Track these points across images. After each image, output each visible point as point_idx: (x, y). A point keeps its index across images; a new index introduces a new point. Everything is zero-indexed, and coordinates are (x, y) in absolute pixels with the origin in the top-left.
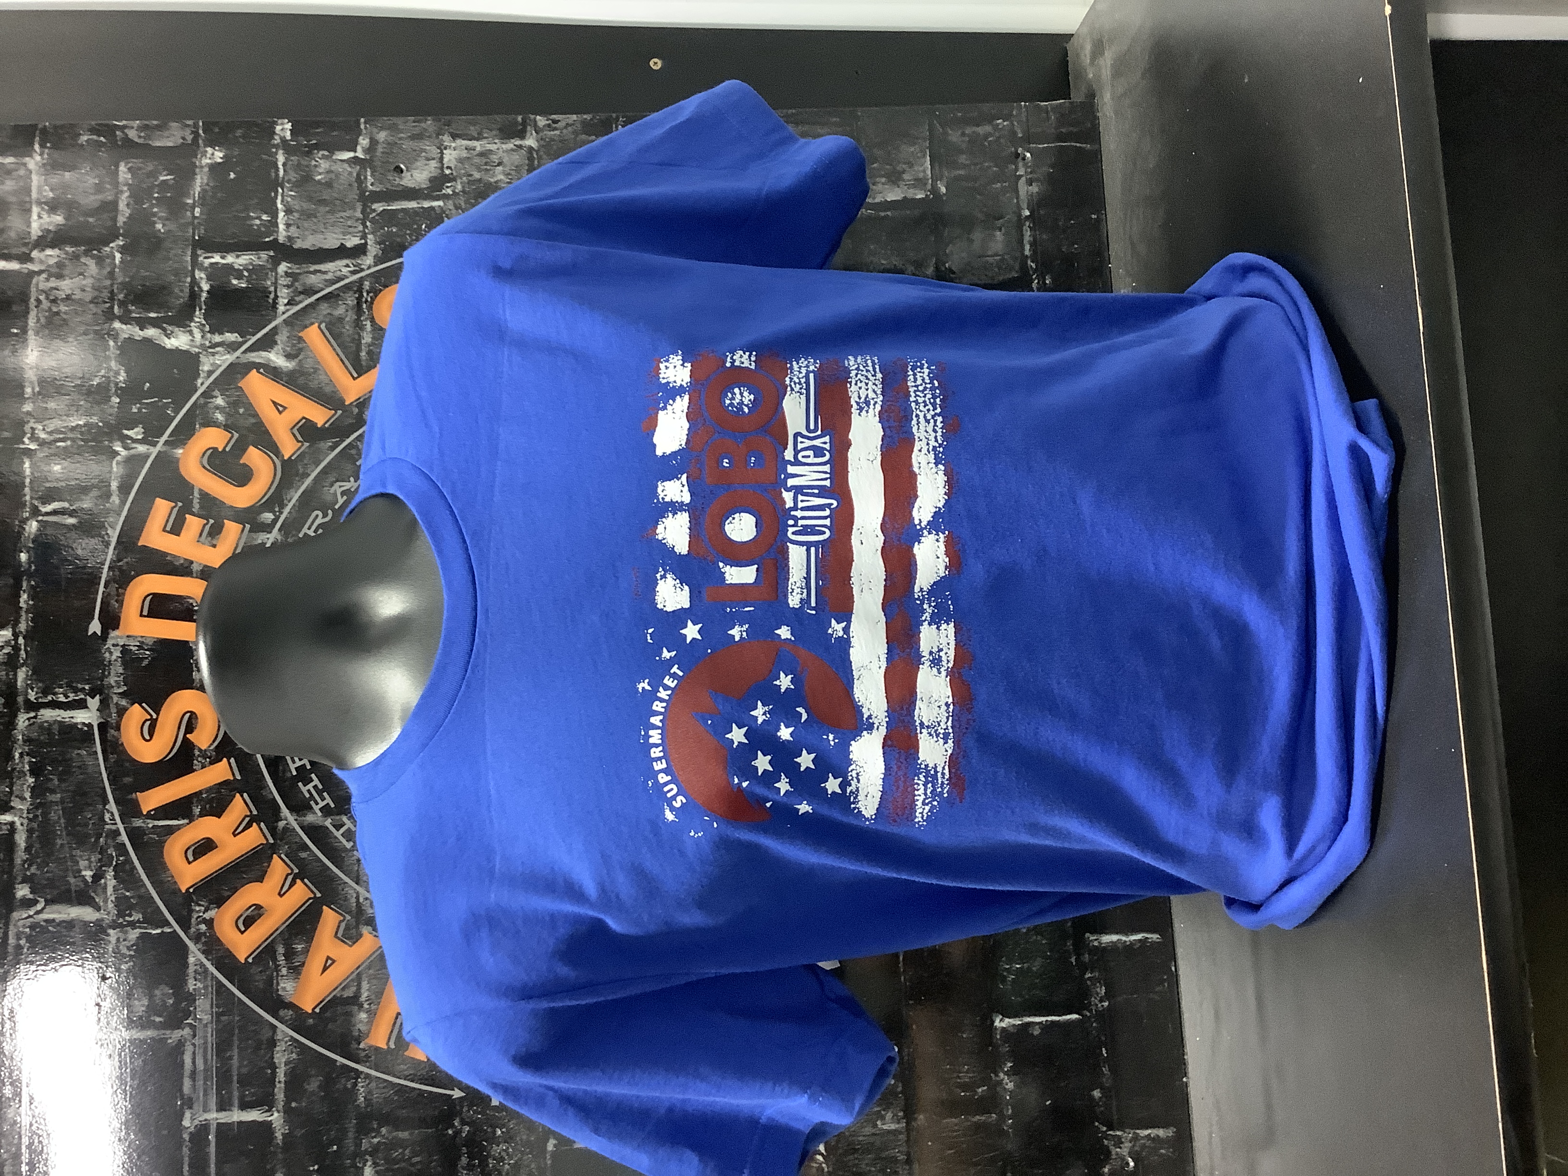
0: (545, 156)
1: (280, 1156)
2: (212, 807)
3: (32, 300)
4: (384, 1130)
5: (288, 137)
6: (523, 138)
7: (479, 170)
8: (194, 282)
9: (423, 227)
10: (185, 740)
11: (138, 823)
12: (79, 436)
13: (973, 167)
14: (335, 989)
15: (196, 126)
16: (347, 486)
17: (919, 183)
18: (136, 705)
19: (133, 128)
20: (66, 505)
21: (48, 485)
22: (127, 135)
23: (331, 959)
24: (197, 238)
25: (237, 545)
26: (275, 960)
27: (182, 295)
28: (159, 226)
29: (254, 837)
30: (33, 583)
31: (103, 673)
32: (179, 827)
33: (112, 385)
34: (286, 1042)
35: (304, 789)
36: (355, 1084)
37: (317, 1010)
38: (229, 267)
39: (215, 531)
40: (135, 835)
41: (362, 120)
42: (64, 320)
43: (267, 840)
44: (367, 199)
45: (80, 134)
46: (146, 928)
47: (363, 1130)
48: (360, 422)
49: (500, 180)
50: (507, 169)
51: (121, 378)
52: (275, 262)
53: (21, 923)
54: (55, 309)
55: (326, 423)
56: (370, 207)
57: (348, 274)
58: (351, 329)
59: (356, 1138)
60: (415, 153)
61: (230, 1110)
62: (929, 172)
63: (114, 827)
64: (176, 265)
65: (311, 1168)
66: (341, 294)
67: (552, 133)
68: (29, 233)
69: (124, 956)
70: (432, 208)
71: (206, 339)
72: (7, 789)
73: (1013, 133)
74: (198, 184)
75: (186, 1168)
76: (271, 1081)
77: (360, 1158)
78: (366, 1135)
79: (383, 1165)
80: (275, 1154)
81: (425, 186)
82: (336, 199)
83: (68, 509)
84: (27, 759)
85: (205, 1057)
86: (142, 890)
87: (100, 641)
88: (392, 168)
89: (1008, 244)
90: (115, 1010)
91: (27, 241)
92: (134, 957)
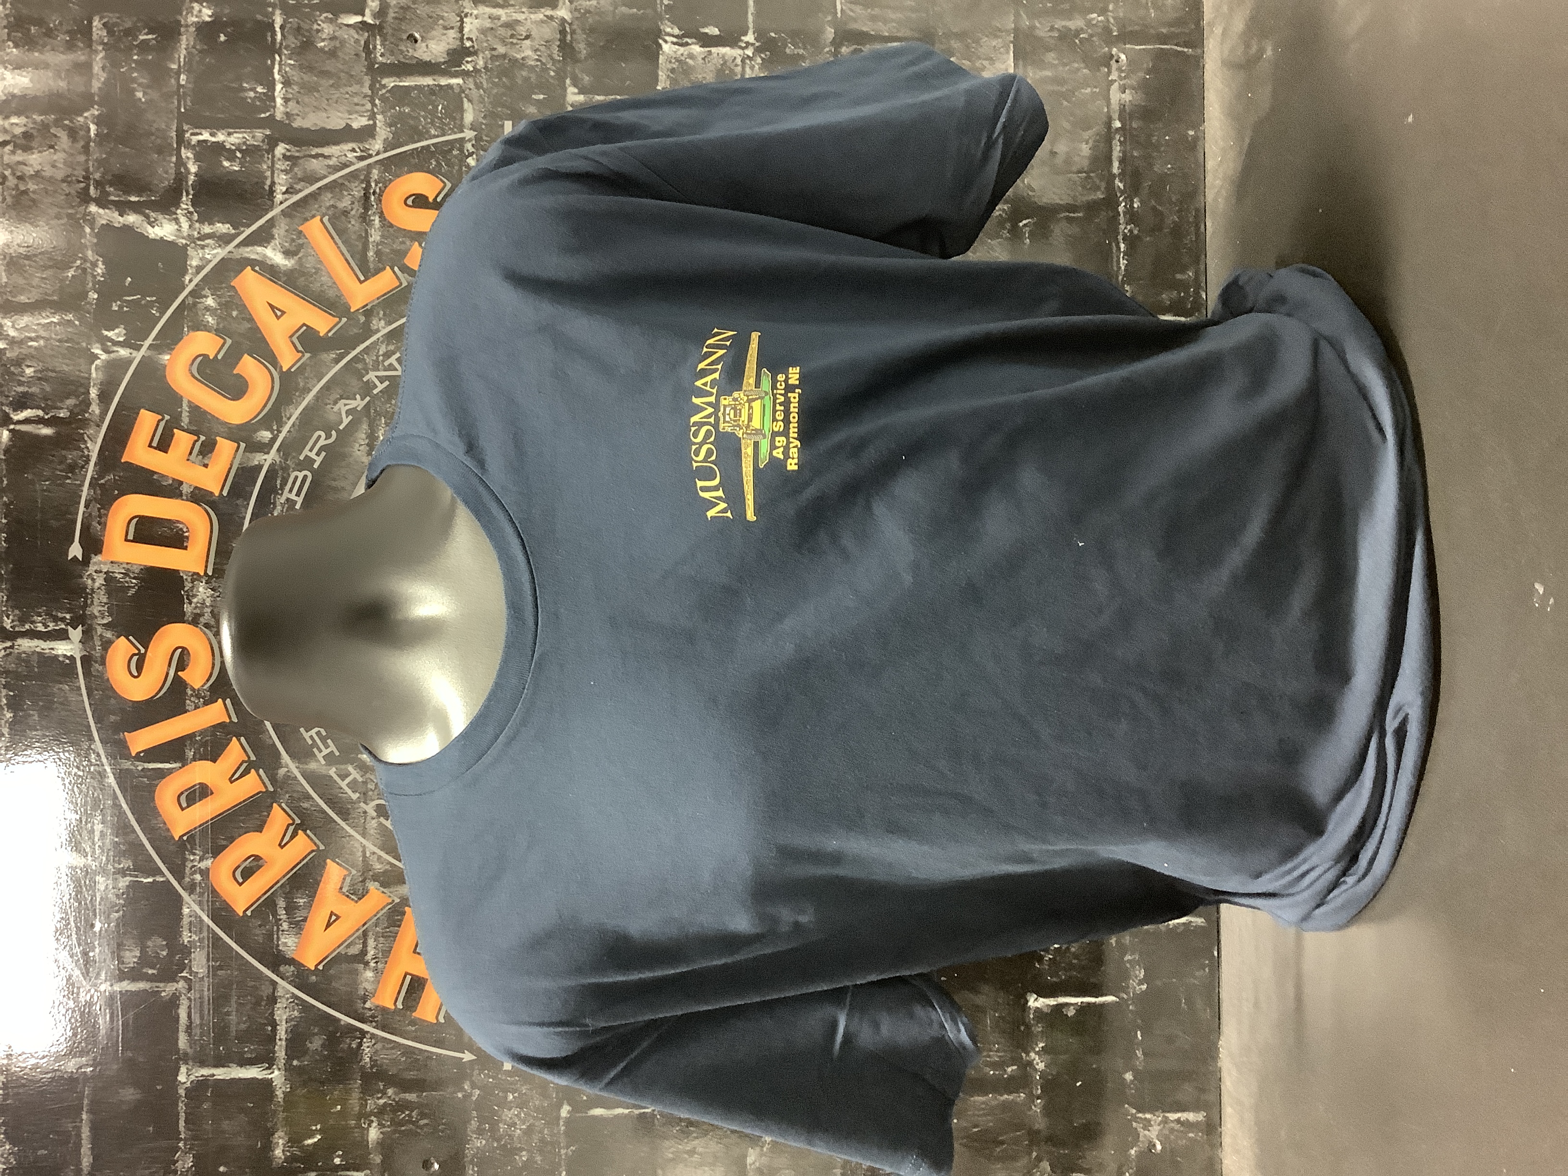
0: (579, 31)
1: (282, 1115)
4: (390, 1092)
6: (554, 6)
7: (503, 41)
8: (181, 163)
9: (440, 108)
10: (176, 677)
11: (127, 765)
12: (54, 336)
13: (1061, 68)
14: (339, 947)
16: (352, 404)
18: (122, 637)
20: (40, 413)
21: (20, 389)
23: (335, 915)
24: (183, 110)
25: (231, 465)
26: (275, 914)
27: (166, 177)
30: (6, 499)
31: (85, 602)
32: (170, 771)
33: (89, 278)
34: (288, 999)
35: (306, 735)
36: (360, 1045)
37: (320, 967)
38: (219, 147)
39: (207, 449)
40: (122, 777)
42: (33, 201)
43: (266, 787)
44: (377, 71)
46: (136, 876)
47: (367, 1090)
48: (368, 332)
49: (529, 56)
50: (536, 43)
51: (99, 271)
52: (272, 142)
54: (22, 188)
55: (330, 331)
56: (380, 82)
57: (354, 160)
58: (357, 225)
59: (361, 1099)
60: (431, 20)
61: (229, 1067)
63: (100, 769)
64: (159, 141)
65: (314, 1128)
66: (347, 183)
67: (587, 3)
69: (116, 905)
70: (450, 86)
71: (195, 229)
73: (1107, 30)
74: (184, 46)
75: (182, 1123)
76: (272, 1039)
77: (365, 1119)
78: (372, 1095)
79: (388, 1127)
80: (275, 1111)
81: (443, 60)
82: (342, 71)
83: (43, 417)
84: (4, 692)
85: (201, 1011)
86: (133, 836)
87: (80, 567)
88: (405, 37)
89: (1094, 159)
90: (105, 961)
92: (124, 906)
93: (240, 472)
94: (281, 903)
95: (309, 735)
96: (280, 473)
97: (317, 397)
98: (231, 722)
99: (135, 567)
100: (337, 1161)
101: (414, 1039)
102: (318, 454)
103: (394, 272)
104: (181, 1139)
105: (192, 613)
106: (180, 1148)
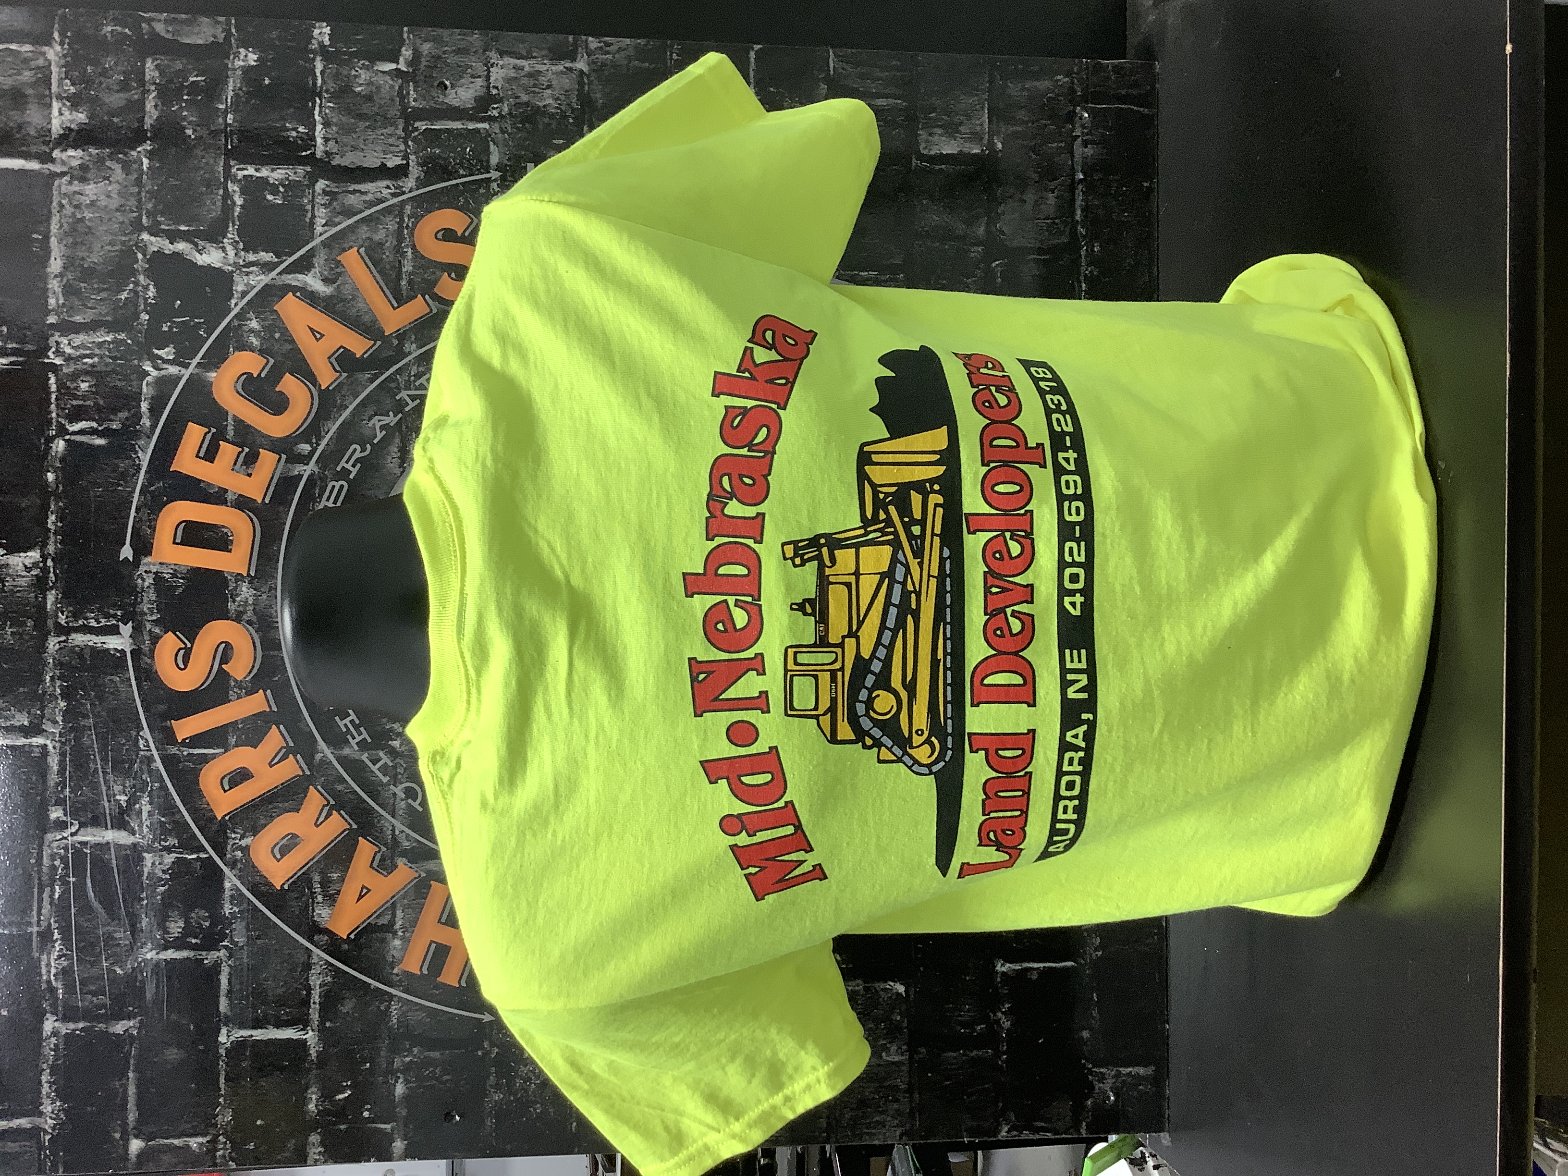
0: (596, 82)
1: (315, 1072)
2: (247, 736)
3: (55, 204)
4: (415, 1050)
5: (327, 41)
6: (574, 60)
7: (526, 90)
8: (227, 195)
9: (468, 150)
11: (174, 750)
12: (107, 353)
13: (1030, 125)
15: (228, 24)
16: (386, 420)
17: (976, 137)
19: (160, 21)
20: (95, 425)
21: (75, 403)
22: (153, 27)
23: (367, 888)
24: (230, 147)
27: (213, 209)
29: (290, 768)
30: (61, 504)
31: (136, 599)
32: (214, 756)
33: (141, 300)
34: (321, 966)
35: (341, 724)
36: (388, 1007)
37: (352, 936)
38: (265, 180)
39: (251, 460)
40: (168, 761)
41: (405, 29)
42: (89, 228)
43: (303, 771)
44: (410, 116)
45: (103, 24)
46: (181, 853)
47: (395, 1050)
48: (401, 354)
49: (550, 104)
50: (556, 92)
51: (151, 294)
52: (313, 178)
53: (55, 844)
54: (79, 216)
55: (365, 353)
56: (413, 125)
57: (389, 197)
59: (389, 1057)
60: (460, 69)
61: (265, 1028)
62: (986, 126)
63: (148, 754)
64: (207, 175)
65: (345, 1084)
67: (604, 56)
68: (50, 131)
69: (163, 880)
70: (477, 131)
71: (240, 257)
72: (38, 712)
73: (1072, 91)
74: (231, 88)
75: (222, 1080)
76: (306, 1002)
77: (392, 1075)
78: (399, 1054)
79: (413, 1082)
80: (310, 1069)
81: (470, 106)
82: (377, 114)
83: (97, 429)
84: (58, 683)
85: (241, 976)
86: (178, 816)
87: (132, 567)
88: (436, 84)
89: (1059, 207)
90: (151, 931)
91: (48, 139)
92: (170, 880)
94: (317, 878)
97: (353, 414)
100: (366, 1114)
102: (354, 466)
103: (425, 300)
104: (221, 1095)
105: (236, 610)
106: (220, 1103)
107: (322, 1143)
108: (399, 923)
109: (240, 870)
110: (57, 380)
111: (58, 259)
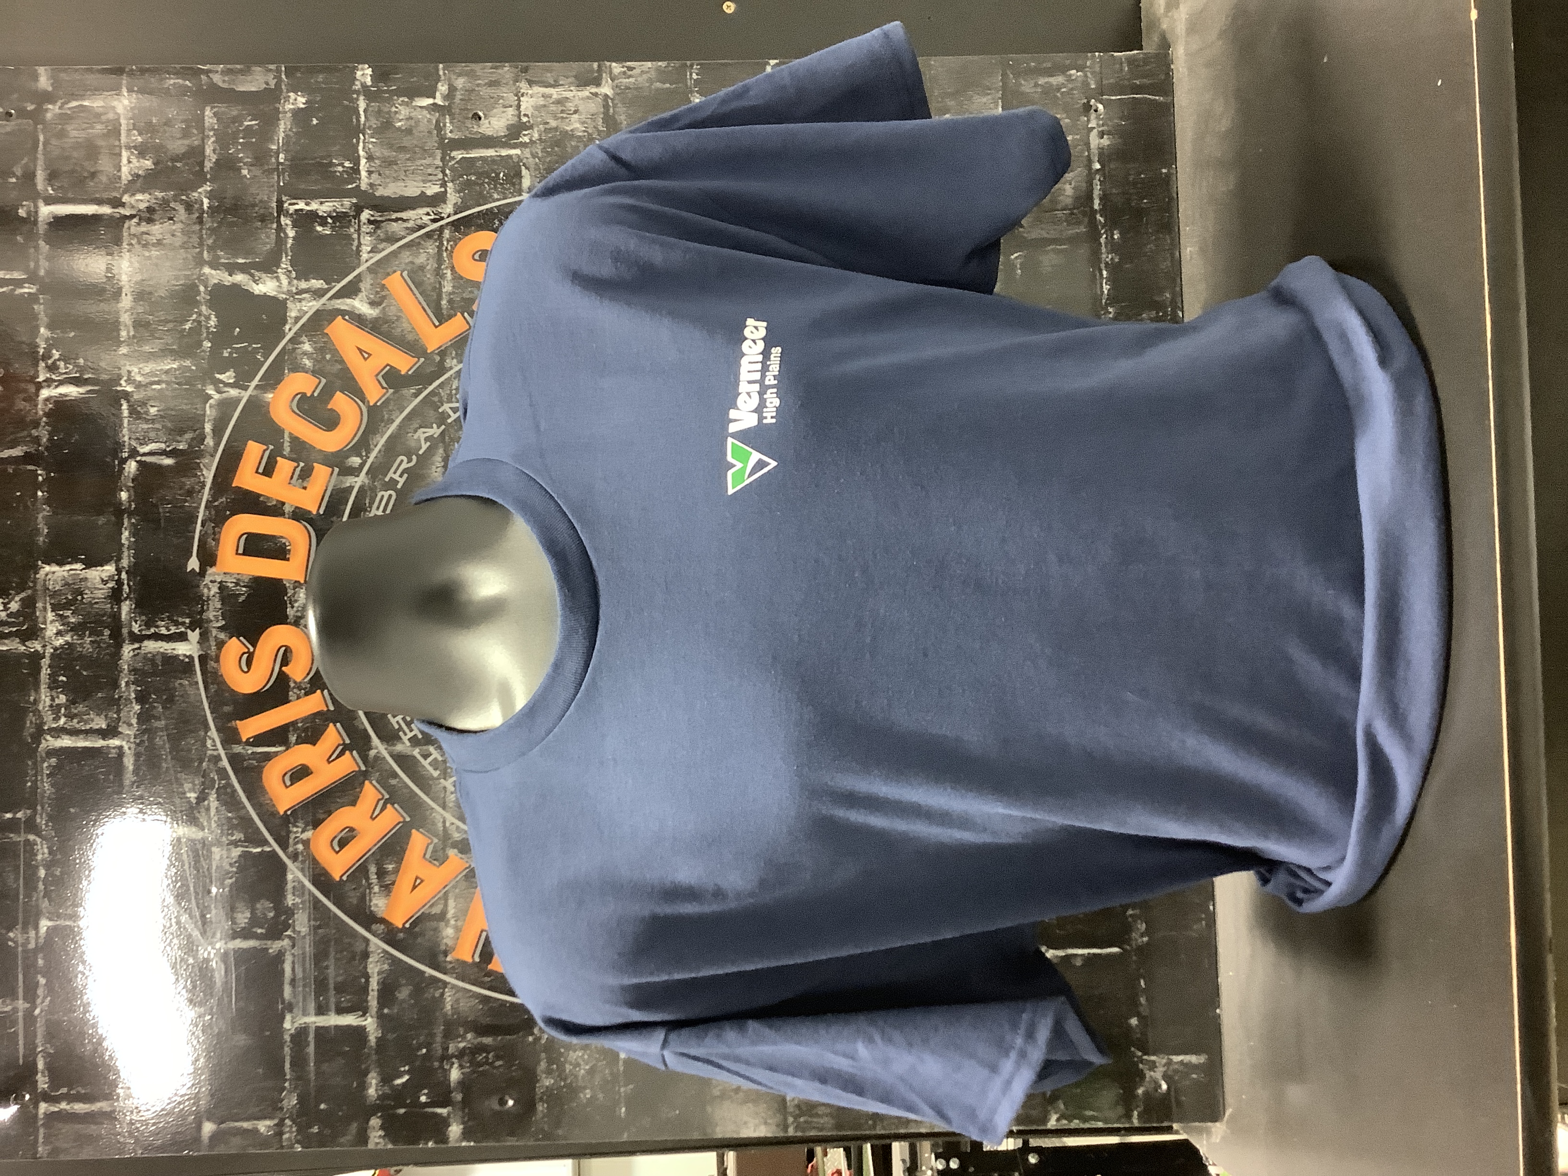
0: (619, 105)
1: (374, 1057)
3: (125, 245)
4: (469, 1036)
5: (369, 83)
6: (598, 85)
7: (555, 116)
8: (280, 228)
9: (501, 175)
10: (281, 673)
11: (238, 749)
12: (174, 380)
14: (424, 906)
15: (278, 71)
16: (430, 432)
18: (234, 638)
19: (217, 72)
20: (163, 446)
21: (146, 426)
22: (211, 79)
24: (282, 184)
26: (367, 879)
27: (267, 242)
28: (245, 172)
29: (348, 764)
30: (133, 521)
31: (202, 607)
32: (276, 754)
33: (204, 331)
34: (379, 954)
35: (393, 721)
36: (442, 994)
37: (407, 925)
38: (313, 215)
39: (306, 474)
40: (234, 759)
41: (441, 66)
42: (157, 265)
43: (359, 767)
44: (447, 146)
45: (166, 78)
46: (247, 847)
47: (449, 1034)
48: (442, 369)
49: (577, 128)
50: (583, 116)
51: (212, 323)
52: (358, 209)
54: (147, 254)
55: (409, 370)
56: (450, 155)
57: (429, 222)
59: (444, 1042)
60: (492, 100)
61: (326, 1014)
63: (215, 753)
64: (262, 211)
65: (402, 1069)
66: (422, 242)
67: (627, 80)
68: (120, 178)
69: (230, 872)
70: (510, 157)
71: (293, 285)
72: (115, 716)
73: (1086, 84)
74: (282, 130)
75: (287, 1066)
76: (365, 989)
77: (448, 1060)
78: (453, 1040)
79: (468, 1067)
80: (369, 1055)
81: (503, 135)
82: (416, 146)
83: (165, 450)
84: (133, 687)
85: (304, 965)
86: (243, 812)
87: (198, 578)
88: (470, 116)
89: (1077, 199)
90: (220, 921)
91: (118, 185)
92: (236, 873)
93: (334, 493)
94: (373, 869)
95: (395, 721)
96: (369, 493)
97: (400, 427)
98: (328, 710)
99: (244, 578)
100: (423, 1099)
101: (489, 989)
102: (401, 476)
103: (465, 318)
104: (286, 1080)
106: (284, 1089)
107: (382, 1127)
108: (451, 912)
109: (303, 862)
110: (129, 406)
111: (129, 295)
